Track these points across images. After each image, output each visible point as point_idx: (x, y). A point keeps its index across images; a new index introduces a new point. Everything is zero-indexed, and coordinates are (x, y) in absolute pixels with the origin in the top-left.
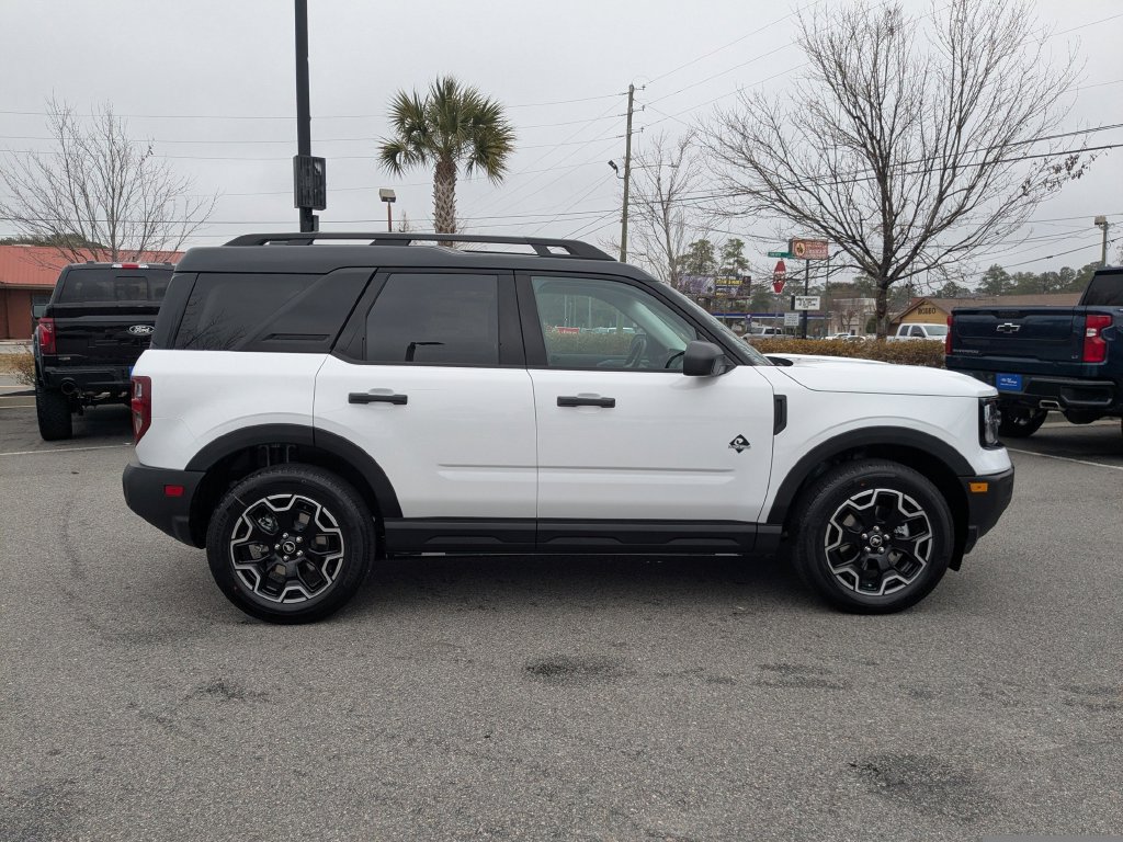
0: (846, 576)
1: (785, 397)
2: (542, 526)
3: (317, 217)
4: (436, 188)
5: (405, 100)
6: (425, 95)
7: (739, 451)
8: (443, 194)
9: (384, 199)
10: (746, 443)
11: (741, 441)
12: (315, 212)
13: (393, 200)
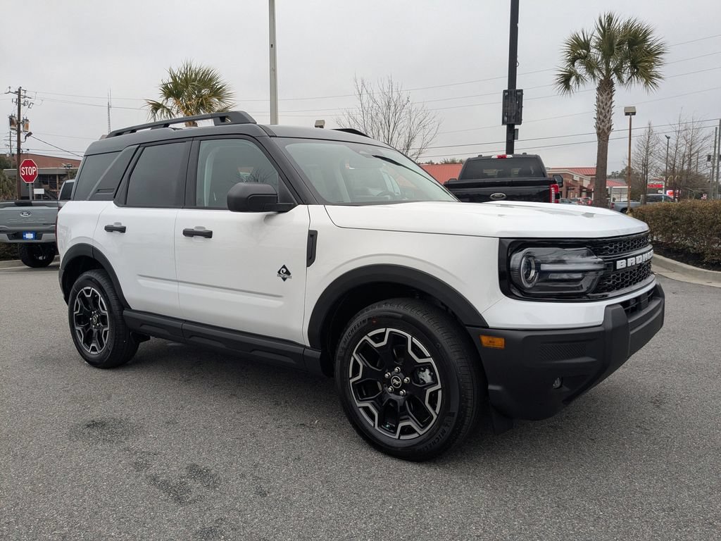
0: (366, 409)
1: (316, 232)
2: (186, 326)
3: (518, 130)
4: (598, 99)
5: (577, 39)
6: (591, 31)
7: (284, 279)
8: (602, 102)
9: (627, 114)
10: (288, 273)
11: (285, 271)
12: (516, 127)
13: (634, 114)
